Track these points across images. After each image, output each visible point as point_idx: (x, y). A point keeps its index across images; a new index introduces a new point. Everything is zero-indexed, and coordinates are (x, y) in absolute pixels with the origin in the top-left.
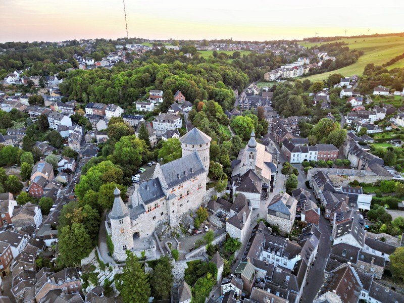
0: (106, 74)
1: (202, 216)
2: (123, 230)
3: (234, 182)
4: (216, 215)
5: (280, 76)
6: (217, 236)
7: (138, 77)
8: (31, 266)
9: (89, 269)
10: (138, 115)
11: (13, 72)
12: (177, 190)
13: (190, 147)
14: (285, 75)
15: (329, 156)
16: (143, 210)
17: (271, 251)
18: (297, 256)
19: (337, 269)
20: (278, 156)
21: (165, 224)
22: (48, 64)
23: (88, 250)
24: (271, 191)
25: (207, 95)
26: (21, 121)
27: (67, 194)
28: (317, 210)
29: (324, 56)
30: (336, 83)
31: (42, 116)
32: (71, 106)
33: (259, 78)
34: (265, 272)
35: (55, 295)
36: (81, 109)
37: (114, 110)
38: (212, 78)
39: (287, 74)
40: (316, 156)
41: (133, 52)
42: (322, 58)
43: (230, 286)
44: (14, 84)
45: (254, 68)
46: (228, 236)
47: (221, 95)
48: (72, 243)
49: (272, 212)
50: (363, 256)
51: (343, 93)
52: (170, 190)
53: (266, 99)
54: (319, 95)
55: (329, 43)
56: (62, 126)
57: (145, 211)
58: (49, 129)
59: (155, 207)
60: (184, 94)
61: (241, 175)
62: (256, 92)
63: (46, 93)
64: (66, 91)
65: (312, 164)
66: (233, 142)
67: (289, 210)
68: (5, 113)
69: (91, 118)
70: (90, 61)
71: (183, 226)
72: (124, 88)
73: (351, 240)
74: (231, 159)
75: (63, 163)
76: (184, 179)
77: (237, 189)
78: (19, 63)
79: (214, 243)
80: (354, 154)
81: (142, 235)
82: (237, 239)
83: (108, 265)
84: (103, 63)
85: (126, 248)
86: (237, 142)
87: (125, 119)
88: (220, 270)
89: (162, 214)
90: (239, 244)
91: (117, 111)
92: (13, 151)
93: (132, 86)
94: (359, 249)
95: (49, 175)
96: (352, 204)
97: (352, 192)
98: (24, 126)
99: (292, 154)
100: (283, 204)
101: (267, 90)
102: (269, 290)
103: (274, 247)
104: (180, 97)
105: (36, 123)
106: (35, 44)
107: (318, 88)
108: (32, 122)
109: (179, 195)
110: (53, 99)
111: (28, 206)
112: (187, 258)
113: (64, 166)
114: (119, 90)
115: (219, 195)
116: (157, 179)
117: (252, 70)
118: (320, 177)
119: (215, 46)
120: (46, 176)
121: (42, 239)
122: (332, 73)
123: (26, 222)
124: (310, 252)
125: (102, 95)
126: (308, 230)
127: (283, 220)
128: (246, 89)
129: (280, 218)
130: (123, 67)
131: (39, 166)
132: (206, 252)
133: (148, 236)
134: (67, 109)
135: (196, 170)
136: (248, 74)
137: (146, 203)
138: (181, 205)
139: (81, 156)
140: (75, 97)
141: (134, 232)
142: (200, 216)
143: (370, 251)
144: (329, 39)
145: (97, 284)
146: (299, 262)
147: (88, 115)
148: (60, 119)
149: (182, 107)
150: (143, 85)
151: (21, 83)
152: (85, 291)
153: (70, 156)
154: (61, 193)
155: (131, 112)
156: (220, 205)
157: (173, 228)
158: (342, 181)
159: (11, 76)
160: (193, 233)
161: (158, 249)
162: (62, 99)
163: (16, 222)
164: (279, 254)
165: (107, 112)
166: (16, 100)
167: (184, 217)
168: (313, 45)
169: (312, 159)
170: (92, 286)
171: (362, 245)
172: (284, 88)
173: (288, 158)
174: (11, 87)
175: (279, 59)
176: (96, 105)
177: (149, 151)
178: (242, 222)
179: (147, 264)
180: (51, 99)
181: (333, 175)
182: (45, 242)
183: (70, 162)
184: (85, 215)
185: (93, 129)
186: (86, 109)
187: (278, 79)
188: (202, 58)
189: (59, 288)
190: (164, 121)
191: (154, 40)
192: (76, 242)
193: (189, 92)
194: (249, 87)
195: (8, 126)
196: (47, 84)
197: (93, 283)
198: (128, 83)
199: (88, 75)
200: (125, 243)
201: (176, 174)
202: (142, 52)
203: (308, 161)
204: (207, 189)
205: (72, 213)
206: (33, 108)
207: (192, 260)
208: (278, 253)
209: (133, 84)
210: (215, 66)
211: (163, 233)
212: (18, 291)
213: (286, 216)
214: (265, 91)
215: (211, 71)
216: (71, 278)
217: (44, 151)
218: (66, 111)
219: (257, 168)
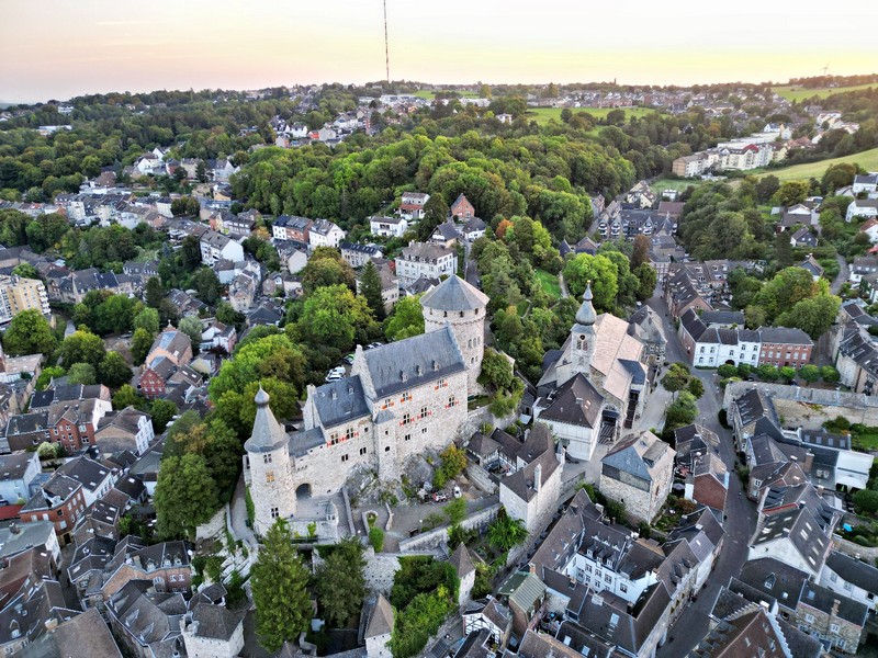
0: (322, 157)
1: (450, 464)
2: (270, 476)
3: (539, 399)
4: (485, 466)
5: (712, 167)
6: (475, 510)
7: (381, 165)
8: (110, 529)
9: (210, 548)
10: (371, 245)
11: (152, 150)
12: (397, 404)
13: (438, 315)
14: (724, 163)
15: (788, 356)
16: (320, 440)
17: (595, 554)
18: (647, 573)
19: (737, 615)
20: (663, 348)
21: (368, 473)
22: (218, 135)
23: (209, 510)
24: (628, 425)
25: (524, 205)
26: (152, 248)
27: (204, 395)
28: (721, 477)
29: (831, 122)
30: (842, 186)
31: (188, 238)
32: (246, 222)
33: (659, 170)
34: (566, 600)
35: (137, 591)
36: (264, 228)
37: (326, 233)
38: (544, 169)
39: (731, 161)
40: (757, 353)
41: (388, 113)
42: (826, 125)
43: (481, 619)
44: (150, 175)
45: (652, 147)
46: (502, 513)
47: (557, 206)
48: (176, 491)
49: (610, 471)
50: (812, 595)
51: (855, 210)
52: (382, 402)
53: (664, 218)
54: (793, 212)
55: (851, 89)
56: (223, 260)
57: (324, 442)
58: (201, 265)
59: (348, 437)
60: (472, 201)
61: (559, 384)
62: (645, 202)
63: (208, 194)
64: (242, 189)
65: (744, 373)
66: (560, 312)
67: (649, 470)
68: (125, 230)
69: (282, 247)
70: (300, 130)
71: (410, 481)
72: (353, 186)
73: (789, 553)
74: (547, 349)
75: (212, 335)
76: (416, 382)
77: (542, 415)
78: (167, 132)
79: (467, 524)
80: (850, 355)
81: (316, 491)
82: (518, 522)
83: (240, 543)
84: (325, 134)
85: (277, 514)
86: (569, 311)
87: (344, 252)
88: (467, 583)
89: (363, 451)
90: (522, 534)
91: (331, 234)
92: (126, 304)
93: (368, 183)
94: (806, 575)
95: (180, 357)
96: (819, 472)
97: (824, 443)
98: (156, 258)
99: (699, 346)
100: (637, 456)
101: (672, 196)
102: (568, 640)
103: (602, 547)
104: (464, 209)
105: (178, 253)
106: (206, 95)
107: (794, 195)
108: (173, 251)
109: (402, 414)
110: (218, 206)
111: (128, 414)
112: (402, 548)
113: (212, 340)
114: (341, 191)
115: (498, 424)
116: (358, 378)
117: (644, 152)
118: (750, 402)
119: (572, 96)
120: (174, 357)
121: (140, 480)
122: (837, 162)
123: (121, 444)
124: (683, 569)
125: (307, 201)
126: (692, 520)
127: (635, 491)
128: (623, 196)
129: (627, 486)
130: (360, 143)
131: (164, 338)
132: (449, 543)
133: (330, 494)
134: (239, 227)
135: (444, 366)
136: (635, 160)
137: (328, 425)
138: (408, 437)
139: (248, 321)
140: (257, 204)
141: (299, 484)
142: (448, 465)
143: (840, 586)
144: (853, 80)
145: (218, 579)
146: (651, 588)
147: (277, 240)
148: (221, 247)
149: (465, 230)
150: (392, 182)
151: (164, 173)
152: (196, 590)
153: (226, 322)
154: (193, 393)
155: (358, 238)
156: (496, 445)
157: (385, 484)
158: (808, 417)
159: (147, 158)
160: (427, 499)
161: (345, 523)
162: (232, 207)
163: (103, 443)
164: (610, 566)
165: (313, 236)
166: (149, 206)
167: (413, 462)
168: (809, 94)
169: (748, 360)
170: (208, 583)
171: (816, 569)
172: (710, 193)
173: (690, 354)
174: (143, 182)
175: (715, 126)
176: (295, 220)
177: (374, 319)
178: (533, 485)
179: (316, 551)
180: (213, 206)
181: (786, 400)
182: (145, 487)
183: (224, 334)
184: (211, 439)
185: (282, 268)
186: (274, 227)
187: (705, 173)
188: (533, 123)
189: (148, 578)
190: (417, 259)
191: (441, 86)
192: (184, 490)
193: (483, 199)
194: (632, 190)
195: (128, 255)
196: (212, 175)
197: (211, 576)
198: (361, 176)
199: (286, 159)
200: (275, 502)
201: (398, 371)
202: (407, 111)
203: (737, 365)
204: (471, 407)
205: (187, 433)
206: (178, 224)
207: (412, 554)
208: (609, 563)
209: (371, 179)
210: (554, 142)
211: (362, 491)
212: (79, 573)
213: (642, 484)
214: (667, 199)
215: (545, 152)
216: (172, 562)
217: (184, 308)
218: (236, 232)
219: (595, 371)
